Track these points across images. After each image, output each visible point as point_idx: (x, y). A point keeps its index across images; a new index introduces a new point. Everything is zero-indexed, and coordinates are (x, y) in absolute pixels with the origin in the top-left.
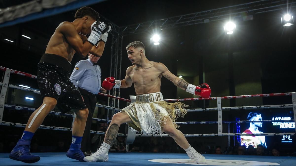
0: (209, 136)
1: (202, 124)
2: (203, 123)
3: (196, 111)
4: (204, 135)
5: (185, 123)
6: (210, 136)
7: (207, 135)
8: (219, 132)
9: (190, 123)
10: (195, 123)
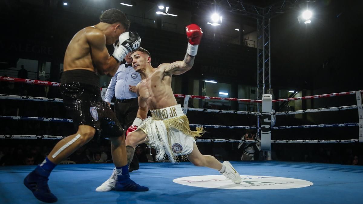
0: (347, 142)
1: (340, 127)
2: (342, 126)
3: (331, 110)
4: (343, 141)
5: (321, 126)
6: (349, 142)
7: (345, 141)
8: (359, 138)
9: (327, 126)
10: (332, 125)
